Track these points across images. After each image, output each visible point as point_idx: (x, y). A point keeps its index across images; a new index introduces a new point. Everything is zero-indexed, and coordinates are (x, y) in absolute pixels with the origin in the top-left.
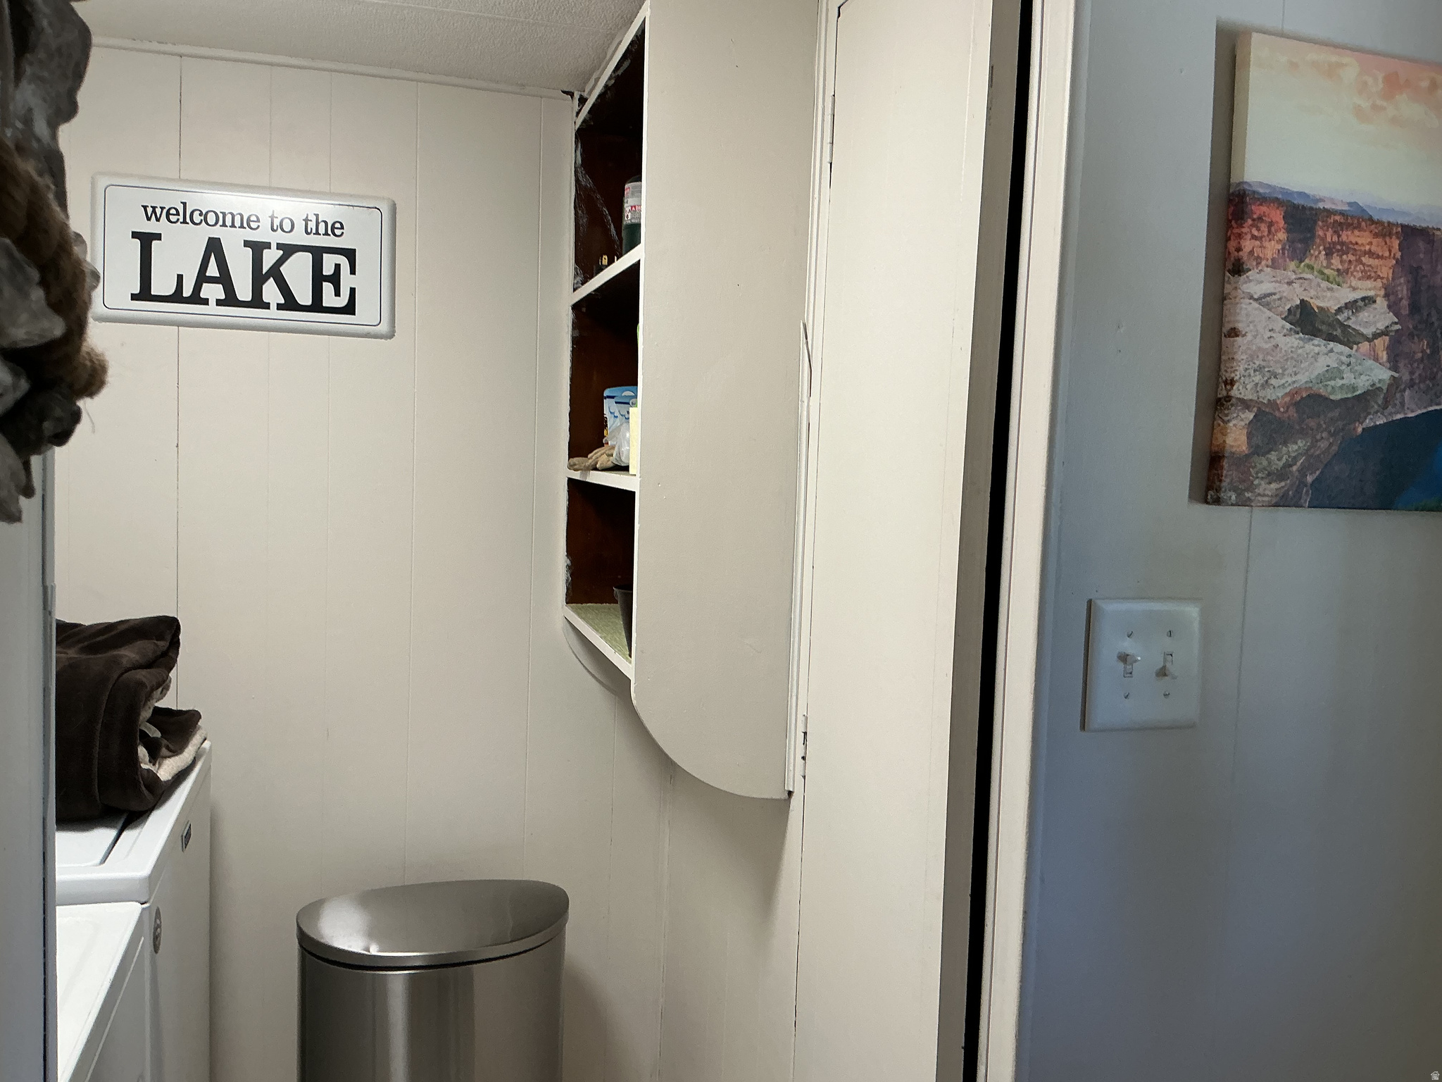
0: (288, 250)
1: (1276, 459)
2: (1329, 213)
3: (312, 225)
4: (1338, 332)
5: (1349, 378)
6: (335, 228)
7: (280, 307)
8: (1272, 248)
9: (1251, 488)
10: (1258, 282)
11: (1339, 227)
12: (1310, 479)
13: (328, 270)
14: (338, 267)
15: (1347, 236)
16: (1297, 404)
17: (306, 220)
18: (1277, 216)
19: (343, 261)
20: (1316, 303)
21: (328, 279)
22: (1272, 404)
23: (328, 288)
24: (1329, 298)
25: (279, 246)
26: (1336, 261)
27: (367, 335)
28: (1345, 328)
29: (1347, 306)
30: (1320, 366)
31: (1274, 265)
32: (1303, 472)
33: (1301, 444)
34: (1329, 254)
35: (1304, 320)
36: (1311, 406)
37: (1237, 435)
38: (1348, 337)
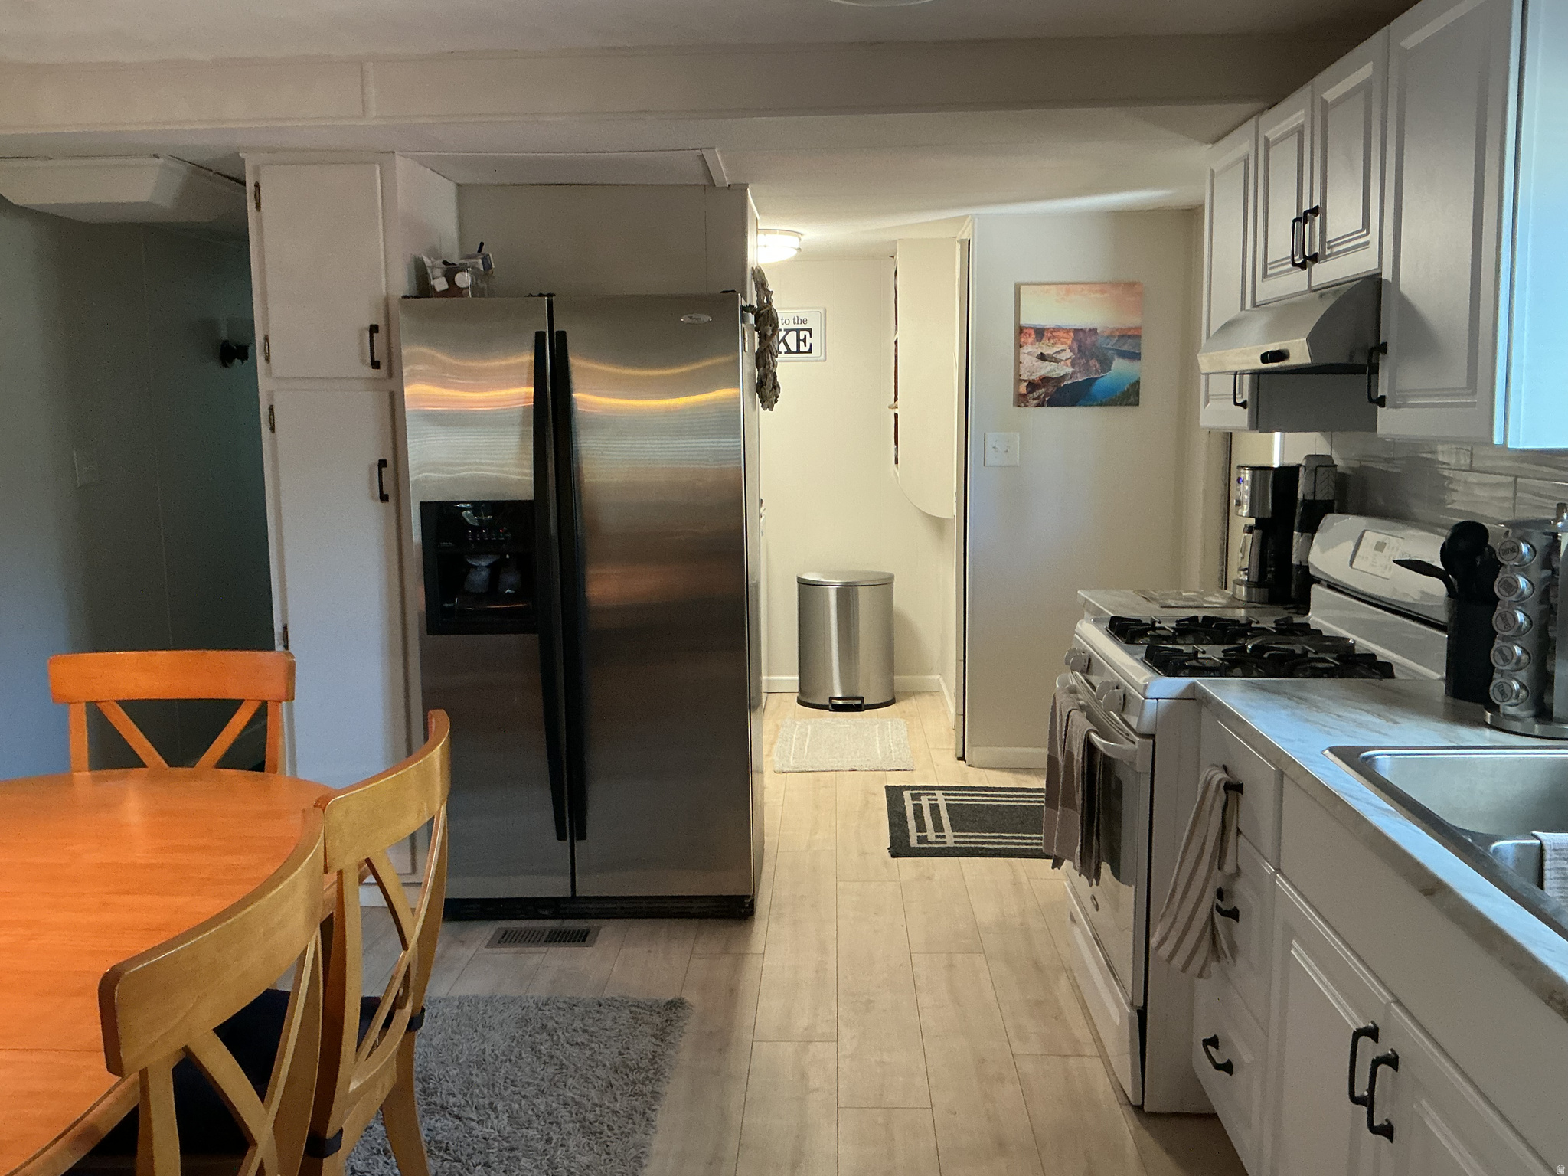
0: (788, 331)
1: (1035, 394)
2: (1049, 329)
3: (796, 321)
4: (1053, 360)
5: (1058, 372)
6: (804, 321)
7: (785, 353)
8: (1030, 340)
9: (1028, 402)
10: (1027, 349)
11: (1052, 332)
12: (1047, 399)
13: (802, 337)
14: (805, 336)
15: (1054, 334)
16: (1041, 380)
17: (794, 319)
18: (1032, 332)
19: (807, 333)
20: (1045, 353)
21: (802, 341)
22: (1034, 380)
23: (802, 344)
24: (1049, 351)
25: (785, 330)
26: (1052, 341)
27: (816, 361)
28: (1055, 358)
29: (1056, 352)
30: (1049, 368)
31: (1031, 344)
32: (1044, 397)
33: (1043, 390)
34: (1049, 339)
35: (1042, 357)
36: (1045, 380)
37: (1023, 389)
38: (1057, 361)
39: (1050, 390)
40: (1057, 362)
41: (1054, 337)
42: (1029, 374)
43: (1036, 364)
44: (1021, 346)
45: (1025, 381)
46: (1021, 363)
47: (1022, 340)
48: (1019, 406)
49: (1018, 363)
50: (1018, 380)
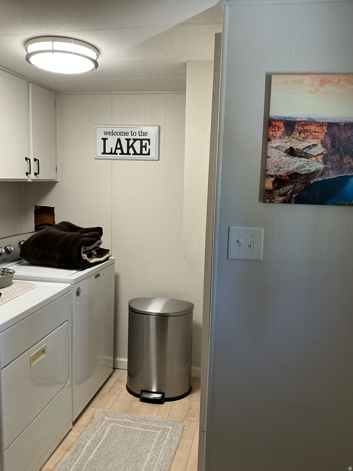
0: (135, 140)
1: (282, 191)
2: (300, 122)
4: (304, 155)
5: (307, 168)
6: (145, 134)
7: (133, 154)
8: (279, 133)
9: (274, 198)
10: (275, 143)
11: (303, 126)
12: (294, 196)
15: (306, 128)
17: (139, 132)
18: (281, 125)
19: (147, 142)
20: (295, 147)
21: (144, 147)
23: (144, 149)
24: (299, 146)
25: (133, 139)
26: (302, 135)
27: (153, 160)
28: (306, 153)
29: (306, 147)
30: (297, 165)
31: (280, 138)
32: (291, 194)
33: (291, 186)
34: (300, 133)
35: (292, 152)
36: (294, 176)
37: (269, 184)
38: (307, 156)
39: (299, 186)
40: (308, 158)
41: (306, 131)
42: (276, 169)
43: (284, 158)
44: (269, 140)
45: (272, 176)
46: (268, 157)
47: (271, 133)
48: (264, 202)
49: (265, 157)
50: (265, 175)
